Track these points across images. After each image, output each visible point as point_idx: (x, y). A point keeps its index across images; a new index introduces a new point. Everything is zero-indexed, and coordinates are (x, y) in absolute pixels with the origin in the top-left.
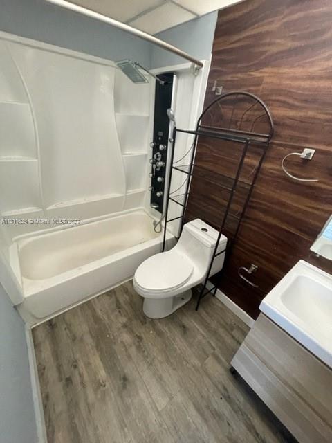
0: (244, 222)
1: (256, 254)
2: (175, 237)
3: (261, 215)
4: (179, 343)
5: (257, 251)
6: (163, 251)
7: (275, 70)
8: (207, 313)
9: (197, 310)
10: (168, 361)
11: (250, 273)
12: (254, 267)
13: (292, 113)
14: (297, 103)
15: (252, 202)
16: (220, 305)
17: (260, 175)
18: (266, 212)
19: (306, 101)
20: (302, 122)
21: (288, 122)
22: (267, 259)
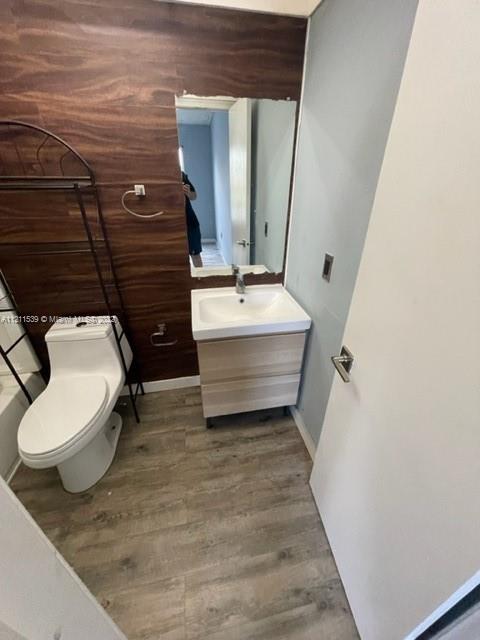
0: (123, 287)
1: (156, 312)
2: (35, 373)
3: (135, 270)
4: (150, 463)
5: (155, 309)
6: (31, 403)
7: (46, 95)
8: (151, 413)
9: (138, 421)
10: (155, 487)
11: (162, 334)
12: (162, 326)
13: (99, 149)
14: (98, 138)
15: (116, 260)
16: (155, 396)
17: (107, 226)
18: (137, 263)
19: (106, 136)
20: (115, 158)
21: (102, 159)
22: (168, 310)
